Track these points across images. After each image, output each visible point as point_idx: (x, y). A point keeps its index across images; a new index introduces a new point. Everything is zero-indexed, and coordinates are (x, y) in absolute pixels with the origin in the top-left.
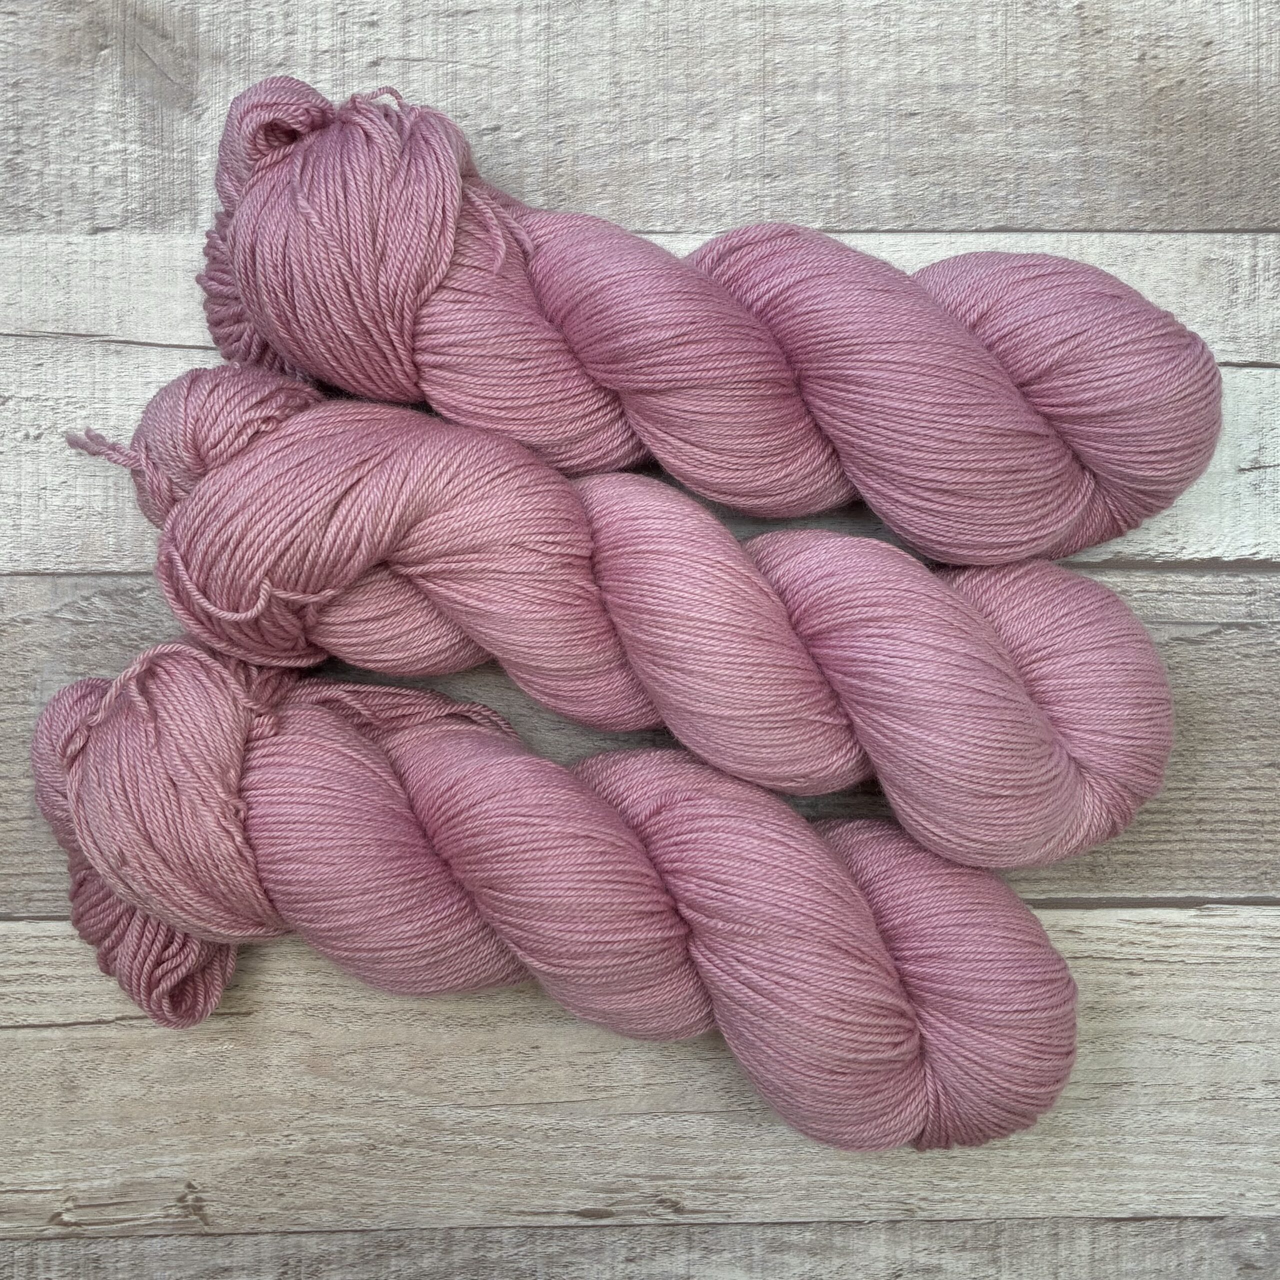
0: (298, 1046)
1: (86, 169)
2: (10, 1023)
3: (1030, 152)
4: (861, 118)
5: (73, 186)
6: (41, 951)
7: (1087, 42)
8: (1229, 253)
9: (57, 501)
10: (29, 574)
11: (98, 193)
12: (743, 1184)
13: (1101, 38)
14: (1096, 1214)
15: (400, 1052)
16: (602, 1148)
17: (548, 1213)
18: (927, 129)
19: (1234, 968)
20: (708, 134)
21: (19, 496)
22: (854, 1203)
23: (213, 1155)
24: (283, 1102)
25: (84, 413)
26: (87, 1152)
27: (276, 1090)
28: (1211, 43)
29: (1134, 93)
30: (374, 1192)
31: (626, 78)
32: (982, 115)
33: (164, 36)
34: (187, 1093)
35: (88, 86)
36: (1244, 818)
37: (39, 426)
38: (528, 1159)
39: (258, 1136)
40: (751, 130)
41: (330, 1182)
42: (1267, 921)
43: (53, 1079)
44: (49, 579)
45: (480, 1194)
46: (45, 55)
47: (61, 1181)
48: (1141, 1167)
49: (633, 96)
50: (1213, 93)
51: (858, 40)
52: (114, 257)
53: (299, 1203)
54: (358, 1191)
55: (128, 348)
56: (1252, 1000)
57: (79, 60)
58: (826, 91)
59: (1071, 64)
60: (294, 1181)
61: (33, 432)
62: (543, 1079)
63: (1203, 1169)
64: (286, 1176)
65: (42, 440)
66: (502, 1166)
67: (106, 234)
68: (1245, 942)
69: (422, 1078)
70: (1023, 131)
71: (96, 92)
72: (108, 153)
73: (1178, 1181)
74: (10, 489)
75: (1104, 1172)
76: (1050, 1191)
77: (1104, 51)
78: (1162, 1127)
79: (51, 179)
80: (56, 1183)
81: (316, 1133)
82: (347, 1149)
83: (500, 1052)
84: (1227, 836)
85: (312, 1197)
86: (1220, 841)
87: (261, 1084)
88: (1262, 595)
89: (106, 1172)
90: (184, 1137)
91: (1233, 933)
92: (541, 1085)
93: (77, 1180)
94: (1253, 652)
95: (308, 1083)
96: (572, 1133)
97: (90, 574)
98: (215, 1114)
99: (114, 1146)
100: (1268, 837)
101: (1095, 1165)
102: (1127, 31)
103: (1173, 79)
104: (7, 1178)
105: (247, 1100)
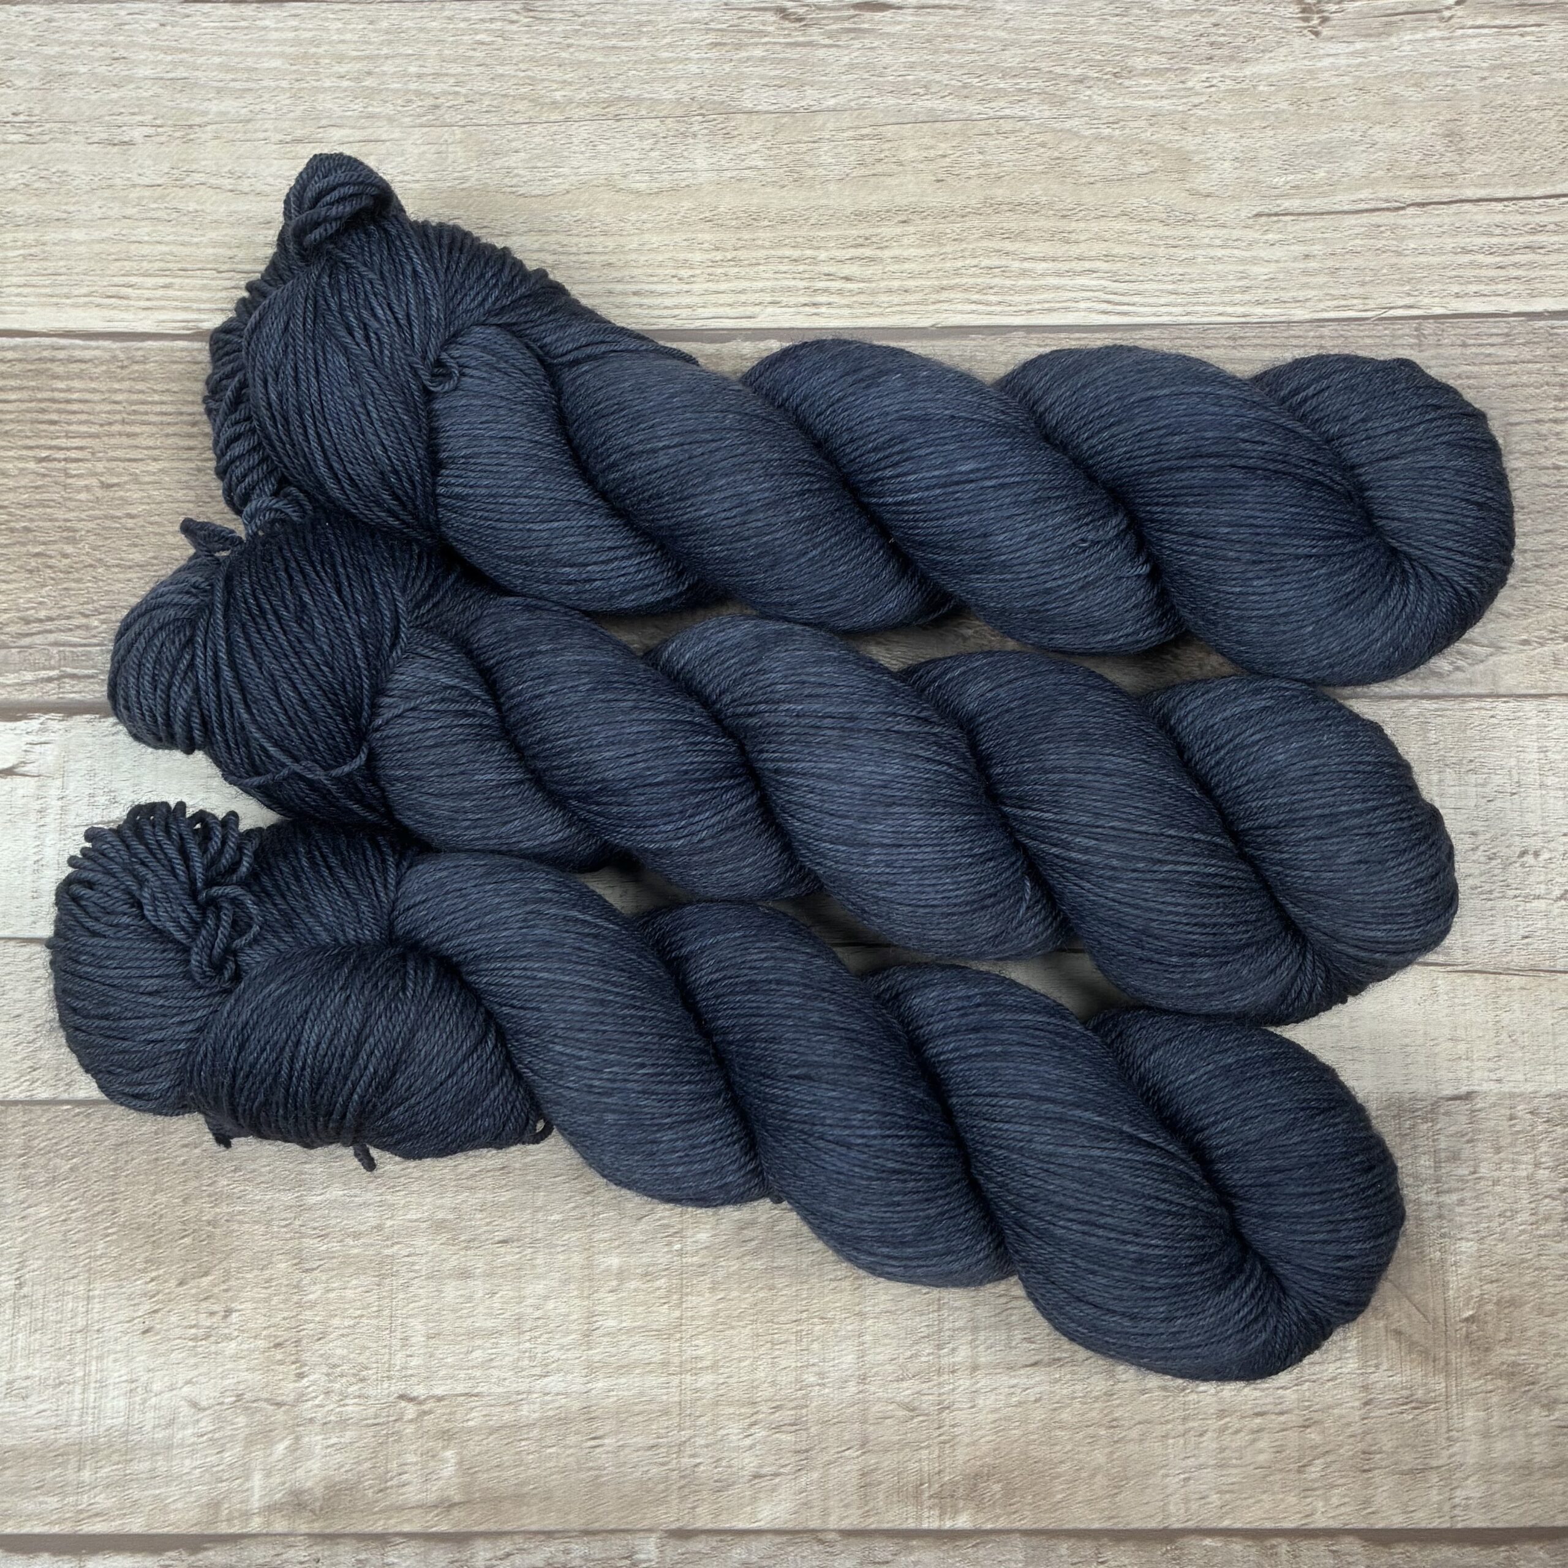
0: (1201, 181)
1: (1483, 1170)
2: (1523, 203)
3: (368, 1196)
4: (566, 1237)
5: (1498, 1150)
6: (1492, 280)
7: (293, 1332)
9: (1497, 780)
10: (1525, 696)
11: (1468, 1142)
12: (711, 38)
13: (276, 1337)
15: (1089, 175)
16: (866, 76)
17: (923, 7)
18: (488, 1224)
19: (162, 265)
21: (1542, 786)
22: (589, 18)
23: (1293, 65)
24: (1217, 121)
25: (1472, 882)
26: (1429, 69)
27: (1225, 135)
28: (145, 1332)
29: (239, 1270)
30: (1114, 28)
31: (846, 1284)
33: (1398, 1333)
34: (1324, 130)
35: (1486, 1271)
36: (144, 428)
37: (1523, 866)
38: (946, 63)
39: (1243, 85)
40: (698, 1222)
41: (1162, 39)
42: (124, 315)
43: (1472, 144)
44: (1502, 691)
45: (998, 28)
46: (1540, 1310)
47: (1457, 38)
48: (273, 55)
50: (144, 1271)
51: (568, 1334)
52: (1446, 1064)
53: (1197, 17)
54: (1132, 29)
56: (143, 231)
57: (1498, 1303)
58: (607, 1270)
59: (313, 1305)
60: (1203, 39)
61: (1529, 859)
62: (931, 147)
63: (205, 52)
64: (1212, 44)
65: (1518, 850)
66: (974, 57)
67: (1456, 1092)
68: (147, 294)
69: (1064, 148)
70: (373, 1224)
71: (1477, 1264)
72: (1457, 1190)
73: (233, 40)
74: (1552, 793)
75: (313, 50)
76: (375, 31)
77: (273, 1321)
78: (249, 98)
79: (1525, 1158)
80: (1462, 36)
81: (1179, 90)
82: (1145, 73)
83: (979, 176)
84: (164, 408)
85: (1183, 22)
86: (172, 403)
87: (1243, 141)
89: (1409, 48)
90: (1324, 84)
91: (162, 303)
92: (932, 142)
93: (1442, 39)
95: (1189, 142)
96: (898, 90)
97: (1456, 697)
98: (1292, 109)
99: (1400, 75)
100: (118, 407)
101: (324, 57)
102: (245, 1346)
103: (191, 1288)
104: (1517, 40)
105: (1257, 123)
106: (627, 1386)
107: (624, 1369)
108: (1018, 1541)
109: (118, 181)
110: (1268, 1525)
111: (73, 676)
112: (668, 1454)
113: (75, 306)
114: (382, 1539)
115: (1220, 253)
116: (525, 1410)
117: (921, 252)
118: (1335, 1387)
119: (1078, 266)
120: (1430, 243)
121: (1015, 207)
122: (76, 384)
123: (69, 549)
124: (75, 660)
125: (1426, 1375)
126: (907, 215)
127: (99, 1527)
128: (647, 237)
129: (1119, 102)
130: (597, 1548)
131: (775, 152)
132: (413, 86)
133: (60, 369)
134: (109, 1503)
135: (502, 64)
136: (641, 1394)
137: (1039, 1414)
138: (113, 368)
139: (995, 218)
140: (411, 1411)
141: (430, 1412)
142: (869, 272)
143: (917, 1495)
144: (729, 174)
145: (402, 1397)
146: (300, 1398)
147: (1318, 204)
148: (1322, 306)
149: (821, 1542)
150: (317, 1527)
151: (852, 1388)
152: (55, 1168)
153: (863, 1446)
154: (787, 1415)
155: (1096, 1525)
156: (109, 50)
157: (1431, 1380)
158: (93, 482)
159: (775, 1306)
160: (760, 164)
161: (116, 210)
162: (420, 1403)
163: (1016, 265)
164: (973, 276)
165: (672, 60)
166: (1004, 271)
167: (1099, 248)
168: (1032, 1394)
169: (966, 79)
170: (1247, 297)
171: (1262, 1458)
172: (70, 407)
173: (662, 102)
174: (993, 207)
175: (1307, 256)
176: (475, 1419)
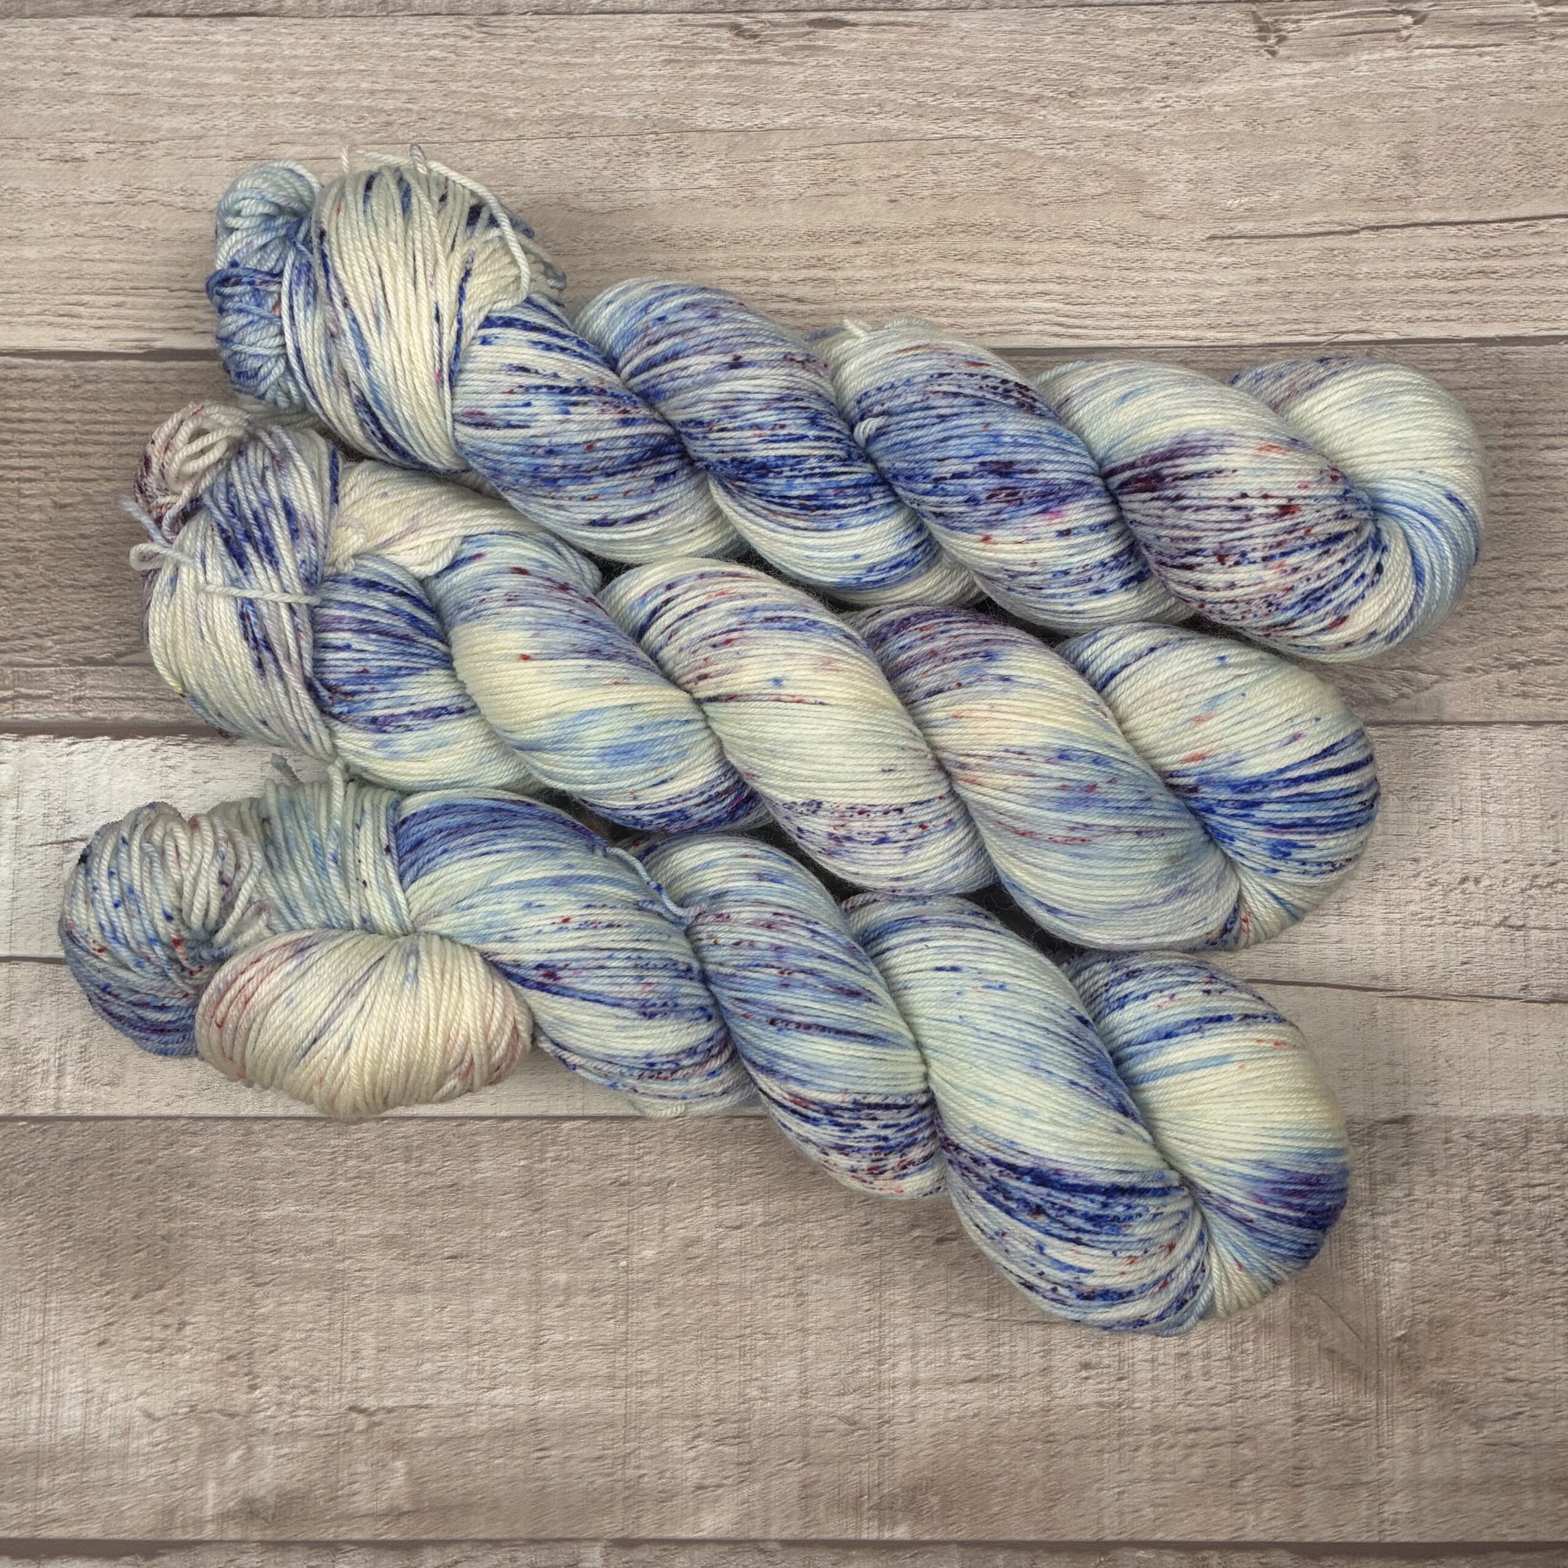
0: (1155, 203)
1: (1418, 1193)
2: (1477, 227)
3: (319, 1212)
4: (515, 1253)
5: (1433, 1173)
6: (1445, 305)
7: (246, 1346)
8: (89, 1093)
9: (1440, 806)
10: (1469, 723)
11: (1403, 1165)
12: (665, 55)
13: (229, 1349)
14: (276, 20)
15: (1043, 196)
16: (820, 94)
17: (878, 24)
18: (438, 1240)
19: (114, 283)
20: (692, 1234)
21: (1484, 813)
22: (542, 34)
23: (1248, 86)
24: (1172, 142)
25: (1412, 908)
26: (1386, 90)
27: (1180, 156)
28: (100, 1344)
29: (192, 1283)
30: (1069, 47)
31: (789, 1301)
32: (372, 1256)
33: (1331, 1352)
34: (1279, 152)
35: (1419, 1292)
36: (98, 448)
37: (1463, 892)
38: (901, 82)
39: (1199, 106)
40: (644, 1239)
41: (1118, 58)
42: (77, 334)
43: (1426, 167)
44: (1446, 718)
45: (954, 45)
46: (1471, 1331)
47: (1415, 57)
48: (226, 71)
49: (781, 1279)
50: (99, 1284)
51: (516, 1347)
52: (1383, 1089)
53: (1153, 36)
54: (1088, 48)
55: (1364, 982)
56: (95, 249)
57: (1430, 1323)
58: (555, 1285)
59: (265, 1319)
60: (1159, 58)
61: (1470, 886)
62: (885, 167)
63: (157, 67)
64: (1168, 63)
65: (1459, 877)
66: (927, 76)
67: (1393, 1116)
68: (100, 312)
69: (1018, 169)
70: (325, 1238)
71: (1410, 1285)
72: (1392, 1212)
73: (185, 55)
74: (1494, 820)
75: (265, 65)
76: (327, 46)
77: (227, 1333)
78: (201, 115)
79: (1459, 1181)
80: (1420, 56)
81: (1134, 110)
82: (1100, 93)
83: (933, 196)
84: (117, 428)
85: (1139, 40)
86: (124, 422)
87: (1197, 162)
88: (66, 697)
89: (1366, 68)
90: (1280, 105)
91: (114, 322)
92: (886, 162)
93: (1399, 58)
94: (80, 633)
95: (1144, 164)
96: (852, 109)
97: (1402, 724)
98: (1247, 130)
99: (1358, 95)
100: (71, 427)
101: (275, 72)
102: (199, 1358)
103: (146, 1301)
104: (1475, 61)
105: (1212, 145)
106: (574, 1399)
107: (571, 1382)
108: (956, 1552)
109: (69, 199)
110: (1200, 1538)
111: (27, 697)
112: (613, 1465)
113: (28, 324)
114: (334, 1547)
115: (1173, 275)
116: (473, 1422)
117: (874, 273)
118: (1268, 1404)
119: (1030, 288)
120: (1383, 267)
121: (968, 228)
122: (28, 403)
123: (23, 569)
124: (29, 681)
125: (1357, 1393)
126: (860, 236)
127: (56, 1532)
128: (599, 256)
129: (1073, 122)
130: (542, 1556)
131: (728, 171)
132: (365, 103)
133: (13, 389)
134: (65, 1510)
135: (455, 81)
136: (588, 1406)
137: (977, 1429)
138: (66, 387)
139: (948, 239)
140: (361, 1422)
141: (379, 1424)
142: (820, 293)
143: (857, 1507)
144: (681, 194)
145: (352, 1409)
146: (253, 1409)
147: (1271, 227)
148: (1274, 330)
149: (763, 1551)
150: (270, 1534)
151: (794, 1402)
152: (12, 1184)
153: (804, 1458)
154: (730, 1428)
155: (1032, 1537)
156: (60, 65)
157: (1362, 1398)
158: (47, 502)
159: (720, 1322)
160: (714, 183)
161: (67, 229)
162: (372, 1414)
163: (969, 287)
164: (926, 298)
165: (626, 77)
166: (957, 292)
167: (1052, 270)
168: (970, 1409)
169: (921, 98)
170: (1198, 321)
171: (1196, 1473)
172: (22, 427)
173: (614, 119)
174: (948, 228)
175: (1260, 280)
176: (424, 1431)
